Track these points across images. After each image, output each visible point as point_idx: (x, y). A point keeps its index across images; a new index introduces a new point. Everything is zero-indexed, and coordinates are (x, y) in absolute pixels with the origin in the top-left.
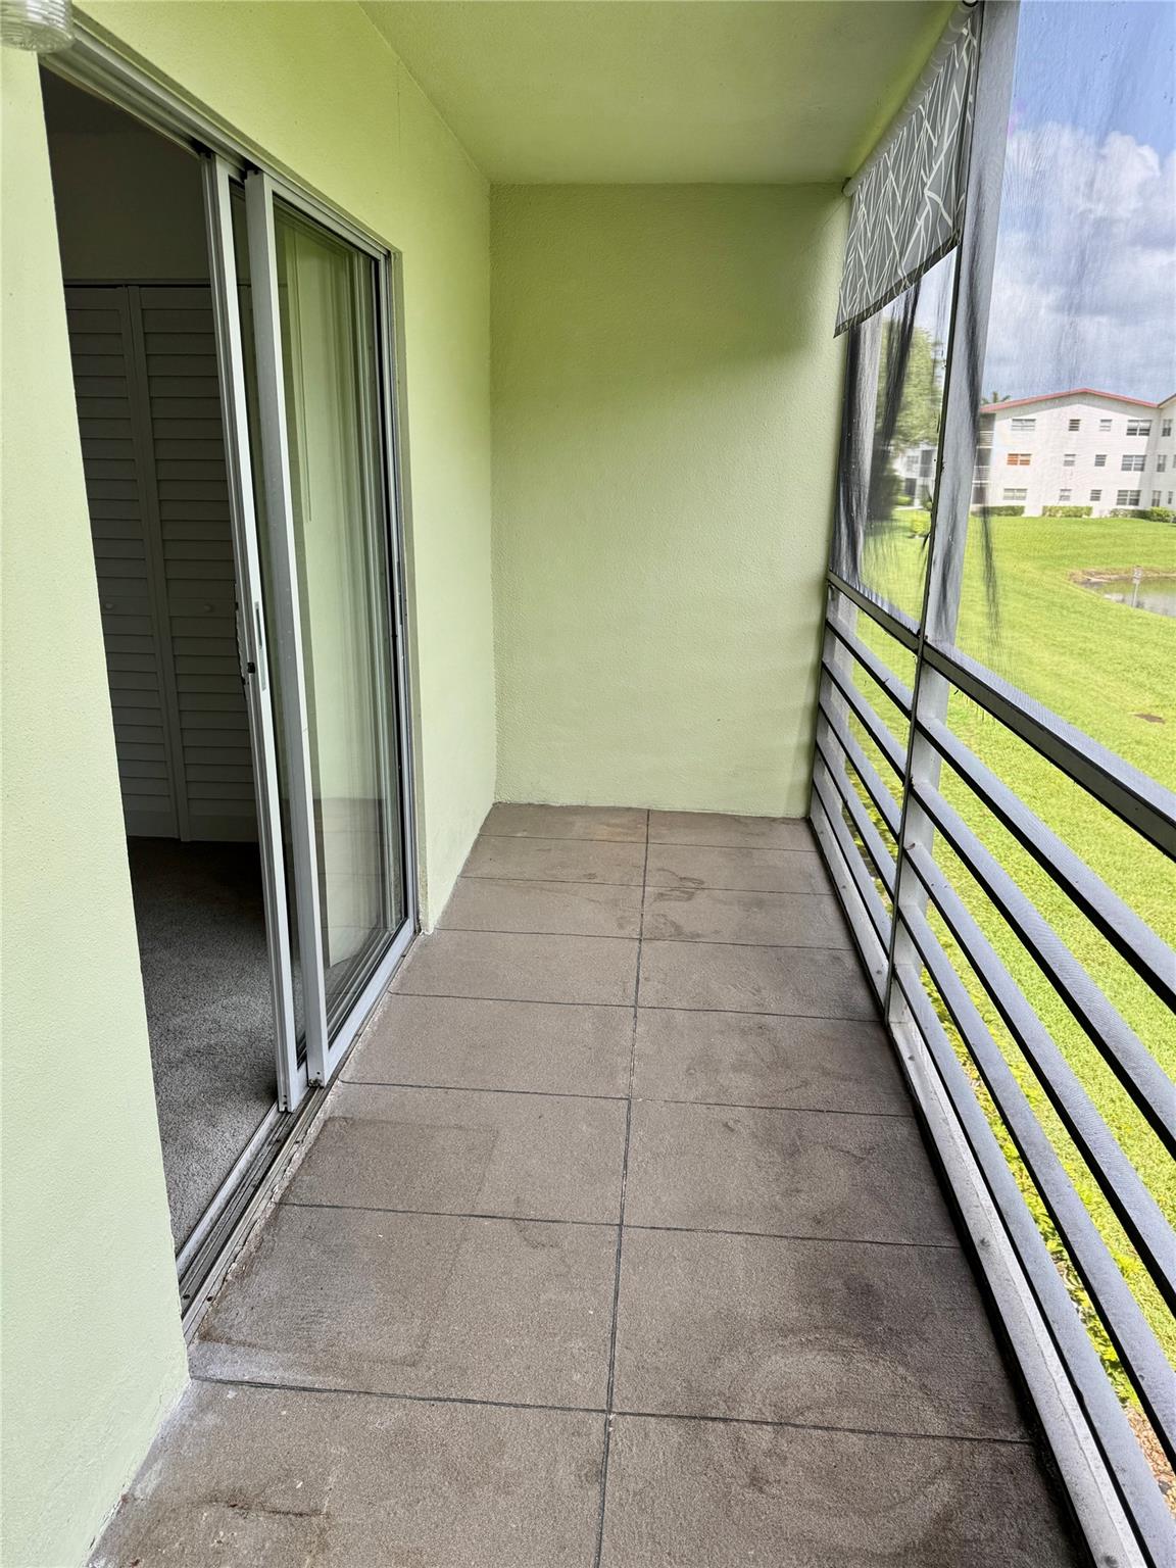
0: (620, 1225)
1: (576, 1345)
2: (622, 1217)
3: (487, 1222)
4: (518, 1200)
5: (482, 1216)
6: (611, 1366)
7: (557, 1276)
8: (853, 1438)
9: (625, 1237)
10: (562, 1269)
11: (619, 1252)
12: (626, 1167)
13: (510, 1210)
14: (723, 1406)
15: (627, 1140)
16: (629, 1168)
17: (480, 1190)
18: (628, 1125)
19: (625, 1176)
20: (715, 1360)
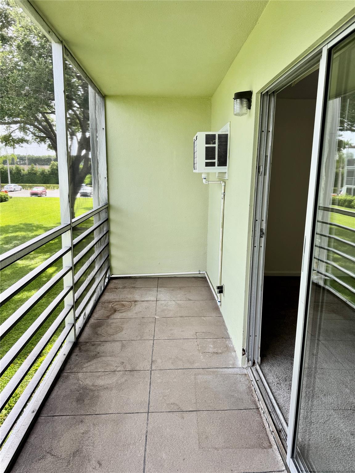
0: (148, 412)
1: (159, 381)
2: (148, 415)
3: (191, 409)
4: (183, 418)
5: (193, 411)
6: (151, 378)
7: (166, 396)
8: (100, 371)
9: (147, 409)
10: (165, 398)
11: (149, 404)
12: (146, 437)
13: (185, 415)
14: (126, 373)
15: (145, 450)
16: (145, 436)
17: (197, 420)
18: (145, 459)
19: (147, 432)
20: (126, 381)
